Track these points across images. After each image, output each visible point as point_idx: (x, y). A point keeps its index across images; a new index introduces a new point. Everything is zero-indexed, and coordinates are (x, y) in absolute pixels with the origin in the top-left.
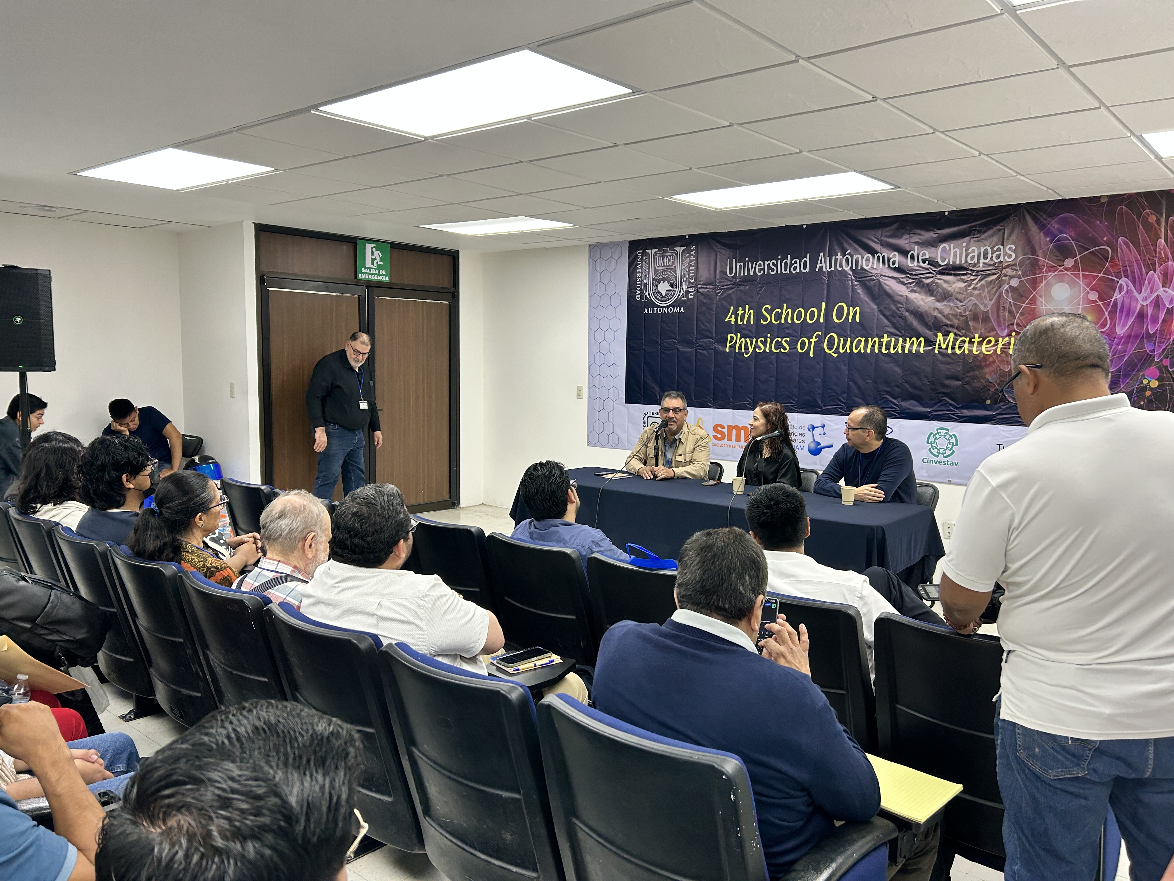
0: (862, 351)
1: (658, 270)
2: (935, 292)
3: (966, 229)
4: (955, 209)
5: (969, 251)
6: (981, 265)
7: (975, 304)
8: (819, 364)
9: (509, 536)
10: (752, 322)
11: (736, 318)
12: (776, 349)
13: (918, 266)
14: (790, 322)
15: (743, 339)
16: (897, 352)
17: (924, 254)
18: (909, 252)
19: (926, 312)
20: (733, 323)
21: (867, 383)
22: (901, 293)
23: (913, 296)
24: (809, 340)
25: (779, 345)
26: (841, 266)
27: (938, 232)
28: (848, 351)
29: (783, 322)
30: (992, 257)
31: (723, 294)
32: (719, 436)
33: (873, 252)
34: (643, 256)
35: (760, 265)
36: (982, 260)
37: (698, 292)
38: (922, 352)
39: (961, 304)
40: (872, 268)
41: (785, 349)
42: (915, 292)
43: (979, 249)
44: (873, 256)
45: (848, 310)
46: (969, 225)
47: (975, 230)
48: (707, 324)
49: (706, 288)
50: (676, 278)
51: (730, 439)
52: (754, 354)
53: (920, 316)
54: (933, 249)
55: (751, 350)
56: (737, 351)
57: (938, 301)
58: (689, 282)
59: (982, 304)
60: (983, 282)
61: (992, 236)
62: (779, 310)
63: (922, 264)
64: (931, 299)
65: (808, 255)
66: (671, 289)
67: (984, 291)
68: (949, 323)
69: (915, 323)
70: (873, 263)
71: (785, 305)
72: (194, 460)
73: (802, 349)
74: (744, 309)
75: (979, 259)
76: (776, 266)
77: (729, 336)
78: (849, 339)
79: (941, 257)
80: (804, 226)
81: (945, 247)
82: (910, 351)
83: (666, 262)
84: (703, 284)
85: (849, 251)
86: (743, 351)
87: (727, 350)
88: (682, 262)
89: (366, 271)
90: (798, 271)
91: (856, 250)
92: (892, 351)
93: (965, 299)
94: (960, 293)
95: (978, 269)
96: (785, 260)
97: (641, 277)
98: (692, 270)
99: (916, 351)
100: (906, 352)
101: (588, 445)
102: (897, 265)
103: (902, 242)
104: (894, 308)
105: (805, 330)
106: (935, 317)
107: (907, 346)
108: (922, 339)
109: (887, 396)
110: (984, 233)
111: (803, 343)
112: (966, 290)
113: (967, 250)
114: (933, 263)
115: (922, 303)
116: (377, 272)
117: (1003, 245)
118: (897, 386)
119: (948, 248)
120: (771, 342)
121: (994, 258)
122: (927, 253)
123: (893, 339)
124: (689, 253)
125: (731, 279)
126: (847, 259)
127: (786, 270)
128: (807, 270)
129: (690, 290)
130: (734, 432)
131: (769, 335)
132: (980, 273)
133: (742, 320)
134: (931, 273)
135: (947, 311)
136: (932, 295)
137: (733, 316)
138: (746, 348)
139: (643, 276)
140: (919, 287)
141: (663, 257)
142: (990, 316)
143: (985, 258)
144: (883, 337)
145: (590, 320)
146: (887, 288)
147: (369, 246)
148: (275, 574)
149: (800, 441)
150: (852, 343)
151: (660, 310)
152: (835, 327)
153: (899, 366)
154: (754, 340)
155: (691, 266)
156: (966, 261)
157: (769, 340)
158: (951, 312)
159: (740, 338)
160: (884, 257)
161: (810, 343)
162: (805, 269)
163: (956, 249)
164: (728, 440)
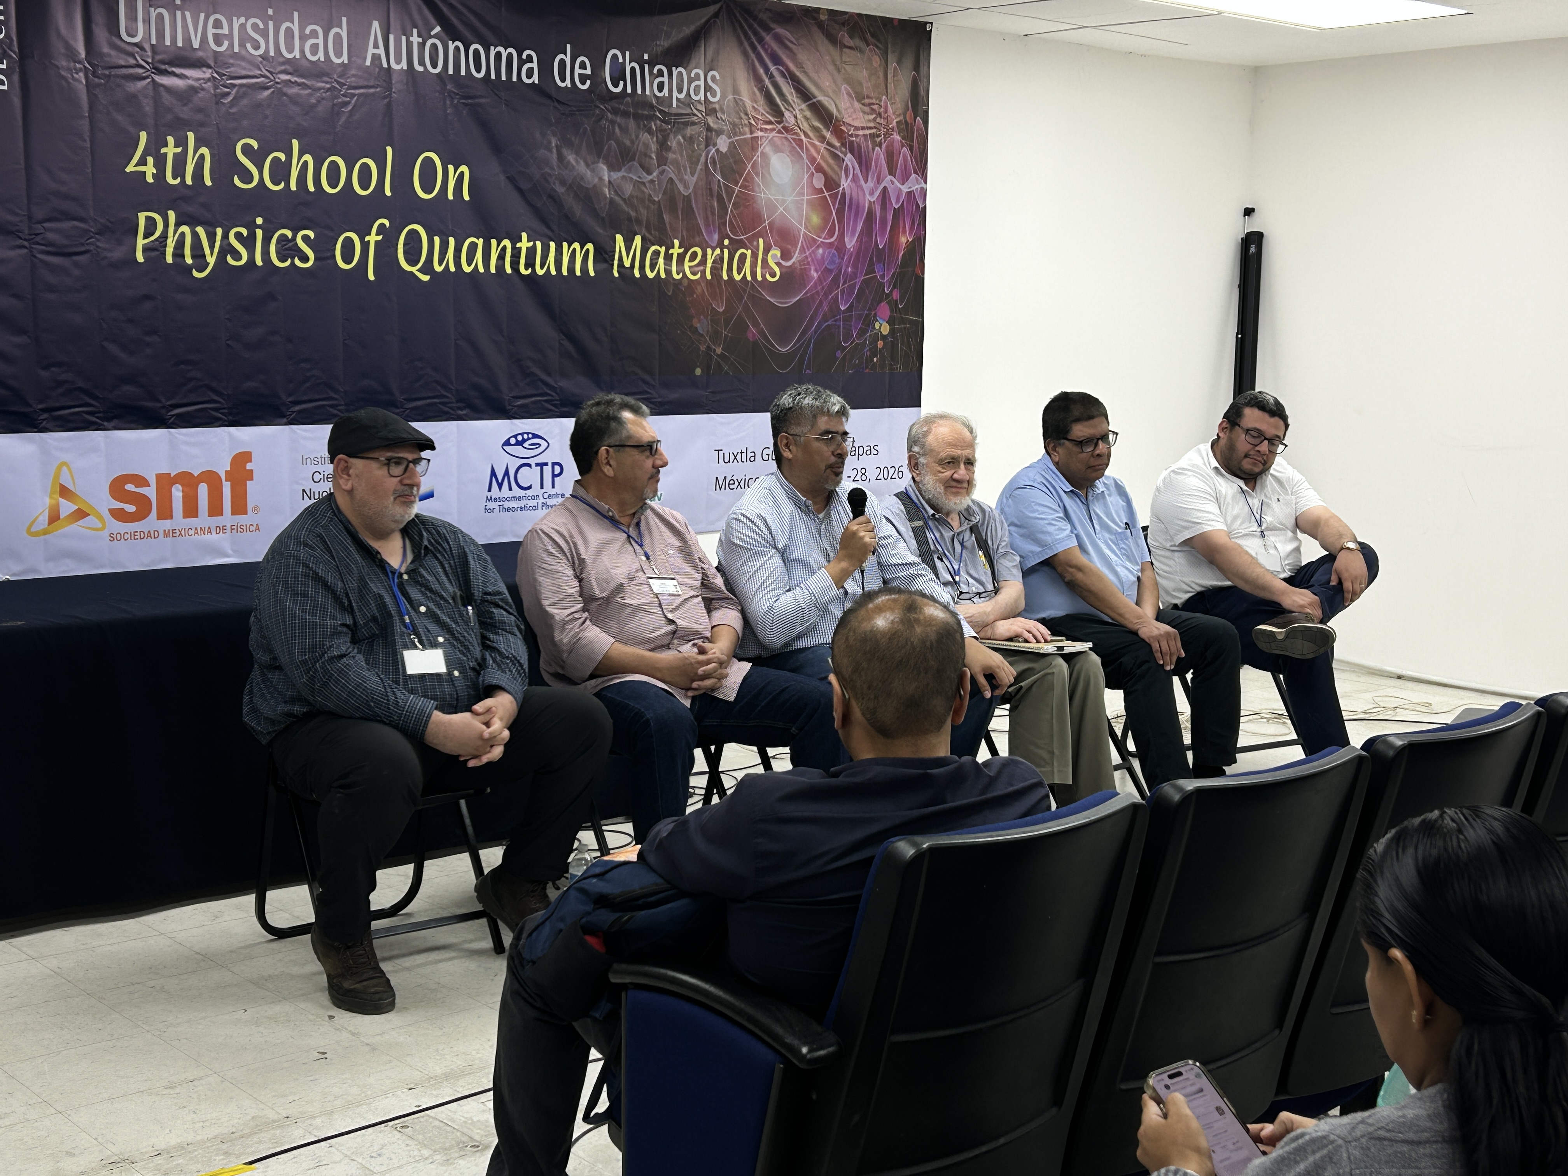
0: (481, 270)
2: (606, 149)
5: (655, 71)
6: (675, 102)
7: (671, 179)
8: (388, 298)
10: (208, 182)
11: (160, 166)
12: (282, 259)
13: (573, 88)
14: (311, 188)
15: (185, 229)
16: (548, 273)
18: (556, 54)
19: (595, 191)
20: (150, 180)
24: (361, 239)
25: (288, 249)
26: (422, 63)
27: (606, 20)
28: (452, 269)
29: (293, 187)
30: (689, 89)
35: (217, 24)
36: (675, 94)
38: (591, 272)
39: (650, 177)
40: (488, 78)
41: (304, 258)
43: (670, 70)
44: (488, 52)
45: (446, 171)
46: (653, 19)
47: (662, 31)
48: (62, 176)
53: (584, 195)
56: (169, 259)
57: (613, 169)
59: (682, 180)
60: (679, 137)
62: (282, 156)
63: (579, 85)
65: (344, 19)
67: (681, 155)
68: (633, 214)
70: (488, 67)
71: (295, 143)
73: (348, 261)
74: (181, 142)
75: (670, 91)
76: (264, 34)
77: (142, 217)
78: (452, 241)
79: (611, 75)
81: (615, 56)
82: (571, 272)
85: (436, 29)
86: (189, 261)
87: (140, 258)
91: (453, 28)
92: (540, 272)
93: (654, 167)
94: (646, 155)
95: (669, 110)
99: (582, 271)
102: (535, 79)
105: (352, 212)
107: (565, 260)
108: (590, 246)
113: (651, 69)
115: (585, 170)
117: (702, 68)
119: (621, 60)
120: (267, 240)
121: (692, 93)
123: (539, 244)
125: (134, 49)
126: (434, 46)
128: (345, 59)
131: (259, 221)
132: (673, 119)
133: (179, 171)
136: (600, 154)
137: (150, 160)
138: (197, 252)
140: (578, 133)
142: (694, 205)
144: (520, 238)
150: (458, 250)
152: (419, 210)
156: (652, 91)
158: (634, 193)
159: (178, 225)
160: (510, 57)
161: (365, 246)
162: (339, 54)
163: (633, 64)
164: (159, 518)
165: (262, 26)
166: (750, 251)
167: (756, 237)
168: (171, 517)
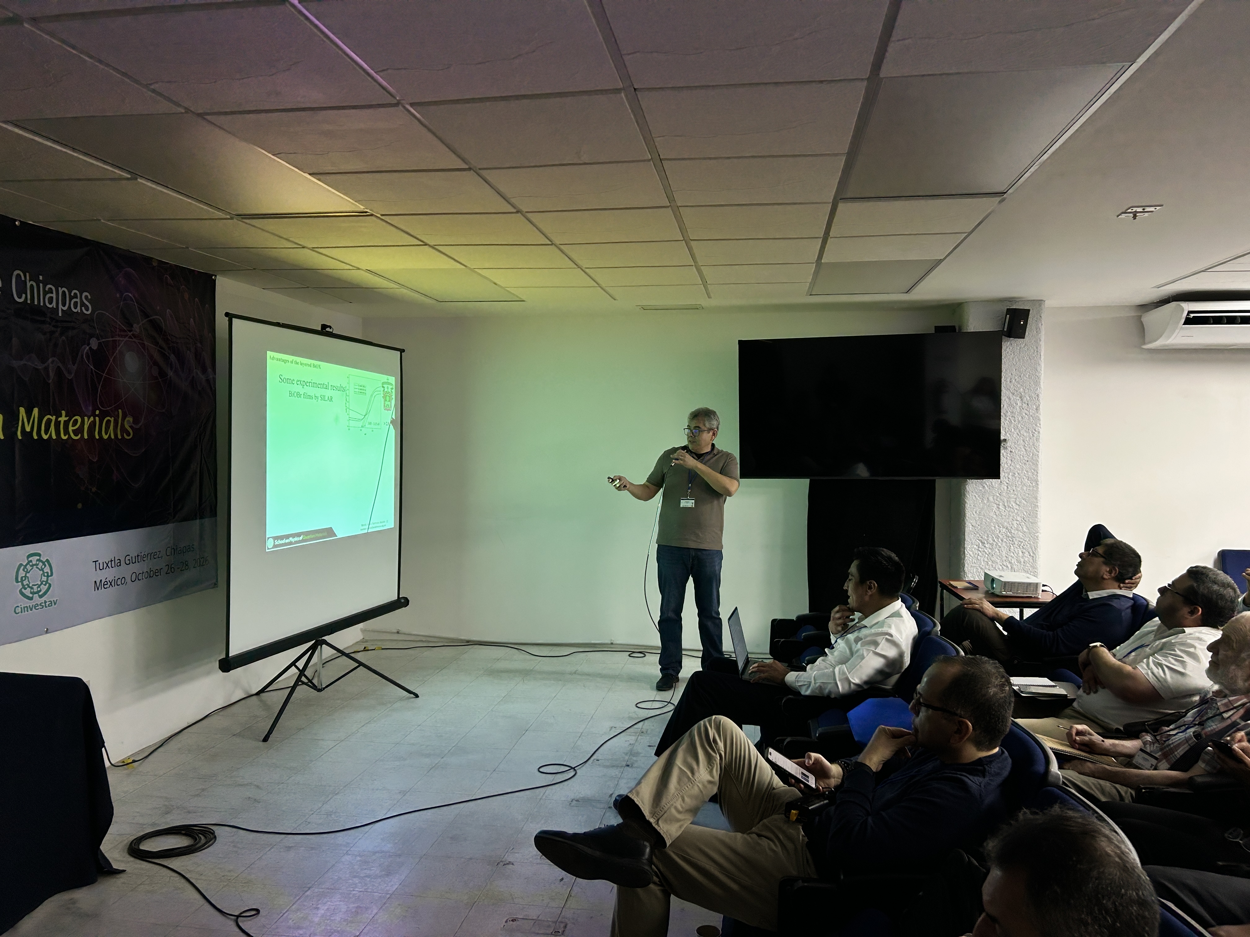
2: (11, 343)
5: (47, 289)
6: (60, 312)
7: (59, 368)
30: (70, 304)
36: (60, 306)
39: (43, 366)
43: (57, 290)
57: (15, 358)
59: (66, 368)
60: (64, 337)
67: (66, 350)
75: (57, 303)
79: (17, 289)
81: (19, 276)
93: (47, 358)
94: (40, 349)
95: (57, 318)
112: (47, 346)
113: (44, 287)
119: (23, 278)
121: (72, 307)
132: (59, 324)
135: (28, 375)
142: (75, 386)
143: (64, 305)
156: (44, 304)
158: (33, 377)
163: (32, 282)
166: (113, 418)
167: (117, 409)
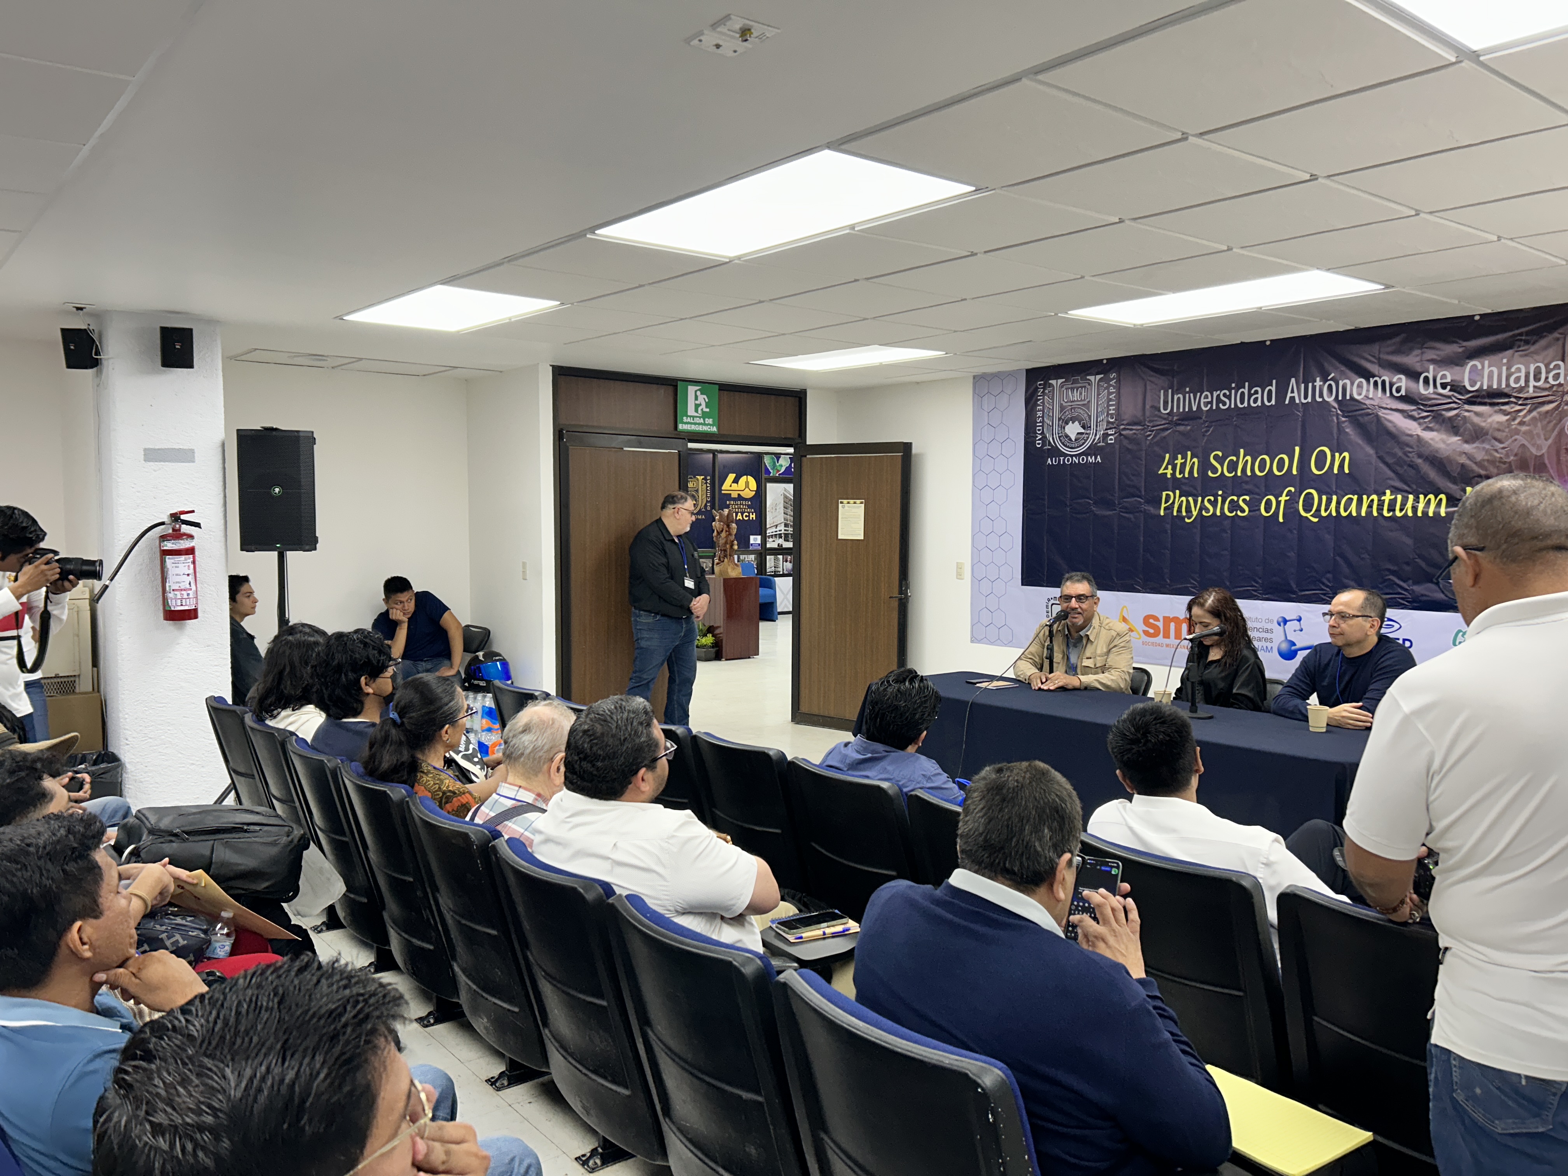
0: (1354, 514)
1: (1066, 407)
2: (1462, 430)
3: (1506, 339)
4: (1490, 311)
5: (1513, 370)
6: (1531, 389)
7: (1523, 445)
8: (1291, 532)
9: (818, 763)
10: (1196, 475)
11: (1174, 469)
12: (1231, 512)
13: (1435, 393)
14: (1249, 473)
15: (1184, 499)
16: (1406, 515)
17: (1443, 377)
18: (1421, 374)
19: (1448, 458)
20: (1169, 476)
21: (1363, 559)
22: (1410, 432)
23: (1427, 435)
24: (1277, 499)
25: (1234, 506)
26: (1321, 395)
27: (1465, 344)
28: (1334, 514)
29: (1239, 474)
30: (1547, 378)
31: (1155, 436)
32: (1151, 631)
33: (1367, 375)
34: (1044, 389)
35: (1206, 397)
36: (1532, 383)
37: (1121, 435)
38: (1443, 514)
39: (1502, 446)
40: (1367, 397)
41: (1243, 511)
42: (1431, 429)
43: (1527, 368)
44: (1368, 381)
45: (1333, 457)
46: (1511, 334)
47: (1521, 340)
48: (1133, 478)
49: (1131, 430)
50: (1090, 417)
51: (1167, 635)
52: (1199, 520)
53: (1438, 462)
54: (1458, 368)
55: (1195, 513)
56: (1175, 514)
57: (1466, 442)
58: (1108, 422)
59: (1533, 445)
60: (1534, 414)
61: (1546, 348)
62: (1234, 458)
63: (1440, 391)
64: (1456, 439)
65: (1274, 381)
66: (1083, 431)
67: (1536, 426)
68: (1483, 472)
69: (1432, 474)
70: (1368, 391)
71: (1242, 451)
72: (477, 657)
73: (1267, 511)
74: (1184, 457)
75: (1527, 381)
76: (1229, 397)
77: (1164, 494)
78: (1335, 498)
79: (1470, 380)
80: (1268, 343)
81: (1475, 366)
82: (1425, 513)
83: (1076, 396)
84: (1128, 424)
85: (1333, 375)
86: (1184, 514)
87: (1162, 513)
88: (1098, 395)
89: (689, 420)
90: (1259, 403)
91: (1342, 372)
92: (1398, 514)
93: (1507, 438)
94: (1499, 430)
95: (1525, 395)
96: (1242, 390)
97: (1043, 417)
98: (1112, 405)
99: (1434, 513)
100: (1420, 514)
101: (972, 641)
102: (1403, 392)
103: (1411, 360)
104: (1400, 454)
105: (1272, 484)
106: (1463, 465)
107: (1421, 506)
108: (1443, 496)
109: (1391, 577)
110: (1534, 343)
111: (1269, 503)
112: (1509, 426)
113: (1508, 369)
114: (1457, 388)
115: (1442, 446)
116: (702, 421)
117: (1563, 360)
118: (1408, 564)
119: (1480, 367)
120: (1223, 502)
121: (1550, 380)
122: (1448, 375)
123: (1399, 497)
124: (1108, 383)
125: (1166, 416)
126: (1330, 386)
127: (1242, 402)
128: (1273, 402)
129: (1110, 432)
130: (1172, 625)
131: (1220, 493)
132: (1529, 401)
133: (1182, 471)
134: (1455, 402)
135: (1480, 456)
136: (1456, 434)
137: (1170, 467)
138: (1189, 510)
139: (1045, 415)
140: (1437, 422)
141: (1072, 389)
142: (1547, 461)
143: (1537, 378)
144: (1384, 494)
145: (974, 476)
146: (1389, 425)
147: (692, 389)
148: (514, 802)
149: (1266, 640)
150: (1338, 503)
151: (1068, 460)
152: (1314, 481)
153: (1408, 535)
154: (1200, 499)
155: (1111, 400)
156: (1508, 385)
157: (1220, 499)
158: (1486, 458)
159: (1180, 496)
160: (1384, 382)
161: (1278, 503)
162: (1269, 400)
163: (1491, 368)
164: (1164, 637)
165: (1228, 393)
168: (1168, 637)
